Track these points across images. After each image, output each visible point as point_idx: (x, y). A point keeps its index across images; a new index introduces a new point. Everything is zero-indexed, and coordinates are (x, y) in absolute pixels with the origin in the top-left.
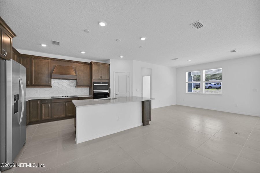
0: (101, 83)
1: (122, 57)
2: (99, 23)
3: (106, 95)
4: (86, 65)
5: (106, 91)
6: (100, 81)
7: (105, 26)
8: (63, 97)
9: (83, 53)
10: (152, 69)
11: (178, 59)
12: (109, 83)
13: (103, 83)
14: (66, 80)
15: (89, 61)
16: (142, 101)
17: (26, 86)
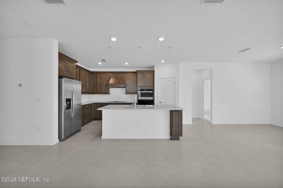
0: (146, 90)
1: (163, 61)
2: (110, 39)
3: (151, 102)
4: (133, 74)
5: (151, 98)
6: (145, 89)
7: (116, 40)
8: (115, 102)
9: (126, 64)
10: (212, 70)
11: (250, 49)
12: (153, 90)
13: (148, 90)
14: (119, 88)
15: (134, 70)
16: (171, 111)
17: (82, 93)
